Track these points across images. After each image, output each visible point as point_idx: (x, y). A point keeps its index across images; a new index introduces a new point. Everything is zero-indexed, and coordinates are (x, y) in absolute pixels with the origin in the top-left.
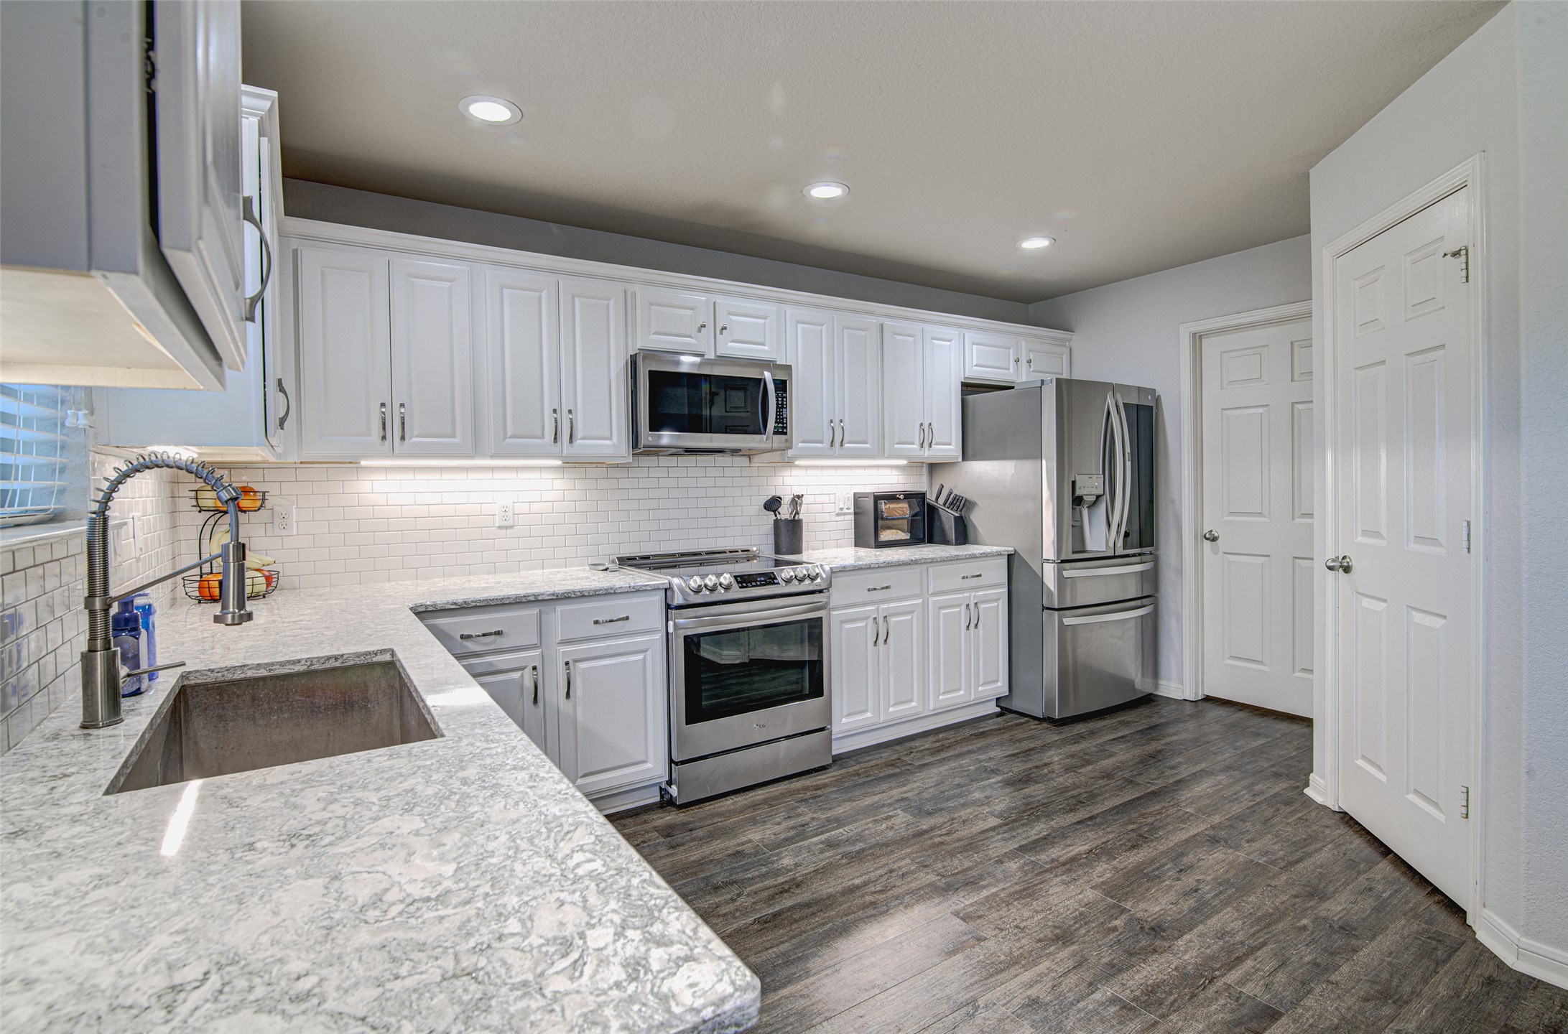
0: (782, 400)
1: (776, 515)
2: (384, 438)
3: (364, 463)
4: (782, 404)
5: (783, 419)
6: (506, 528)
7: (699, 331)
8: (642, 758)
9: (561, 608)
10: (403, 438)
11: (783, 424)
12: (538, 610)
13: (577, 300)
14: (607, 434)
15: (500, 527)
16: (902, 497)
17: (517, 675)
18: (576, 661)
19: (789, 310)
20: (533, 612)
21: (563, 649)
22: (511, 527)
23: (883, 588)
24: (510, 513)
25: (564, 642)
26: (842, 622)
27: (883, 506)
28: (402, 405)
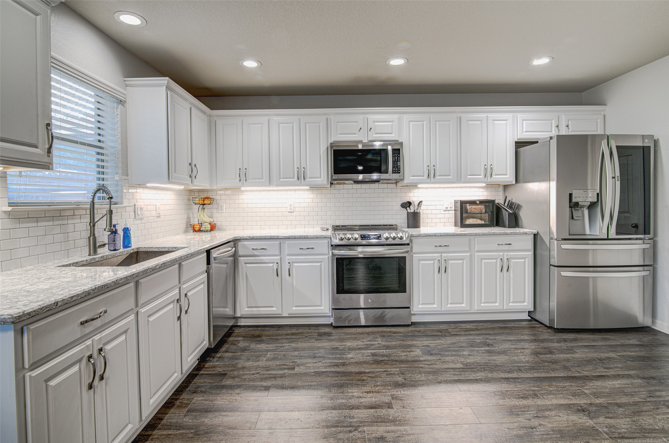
0: (398, 158)
1: (407, 210)
2: (240, 180)
3: (242, 189)
4: (398, 160)
5: (398, 166)
6: (291, 212)
7: (359, 131)
8: (320, 304)
9: (287, 242)
10: (246, 180)
11: (398, 168)
12: (279, 242)
13: (307, 125)
14: (319, 176)
15: (289, 212)
16: (478, 202)
17: (271, 265)
18: (293, 262)
19: (405, 116)
20: (277, 242)
21: (288, 257)
22: (293, 212)
23: (445, 246)
24: (292, 207)
25: (289, 255)
26: (419, 260)
27: (468, 207)
28: (246, 169)
